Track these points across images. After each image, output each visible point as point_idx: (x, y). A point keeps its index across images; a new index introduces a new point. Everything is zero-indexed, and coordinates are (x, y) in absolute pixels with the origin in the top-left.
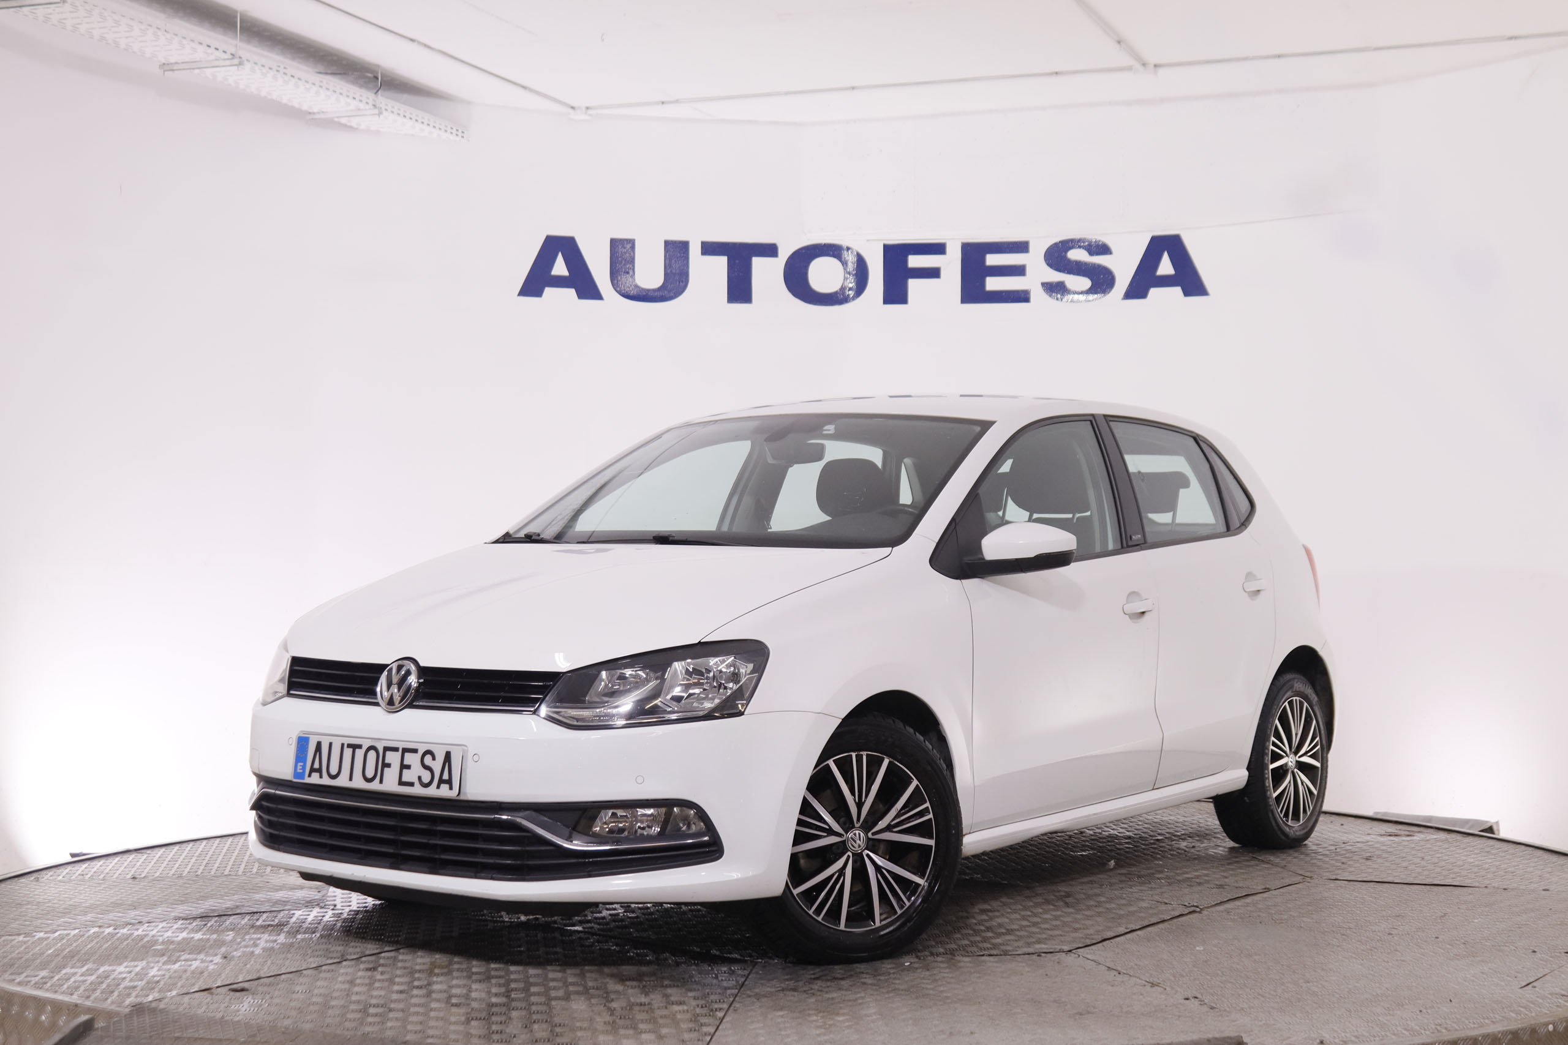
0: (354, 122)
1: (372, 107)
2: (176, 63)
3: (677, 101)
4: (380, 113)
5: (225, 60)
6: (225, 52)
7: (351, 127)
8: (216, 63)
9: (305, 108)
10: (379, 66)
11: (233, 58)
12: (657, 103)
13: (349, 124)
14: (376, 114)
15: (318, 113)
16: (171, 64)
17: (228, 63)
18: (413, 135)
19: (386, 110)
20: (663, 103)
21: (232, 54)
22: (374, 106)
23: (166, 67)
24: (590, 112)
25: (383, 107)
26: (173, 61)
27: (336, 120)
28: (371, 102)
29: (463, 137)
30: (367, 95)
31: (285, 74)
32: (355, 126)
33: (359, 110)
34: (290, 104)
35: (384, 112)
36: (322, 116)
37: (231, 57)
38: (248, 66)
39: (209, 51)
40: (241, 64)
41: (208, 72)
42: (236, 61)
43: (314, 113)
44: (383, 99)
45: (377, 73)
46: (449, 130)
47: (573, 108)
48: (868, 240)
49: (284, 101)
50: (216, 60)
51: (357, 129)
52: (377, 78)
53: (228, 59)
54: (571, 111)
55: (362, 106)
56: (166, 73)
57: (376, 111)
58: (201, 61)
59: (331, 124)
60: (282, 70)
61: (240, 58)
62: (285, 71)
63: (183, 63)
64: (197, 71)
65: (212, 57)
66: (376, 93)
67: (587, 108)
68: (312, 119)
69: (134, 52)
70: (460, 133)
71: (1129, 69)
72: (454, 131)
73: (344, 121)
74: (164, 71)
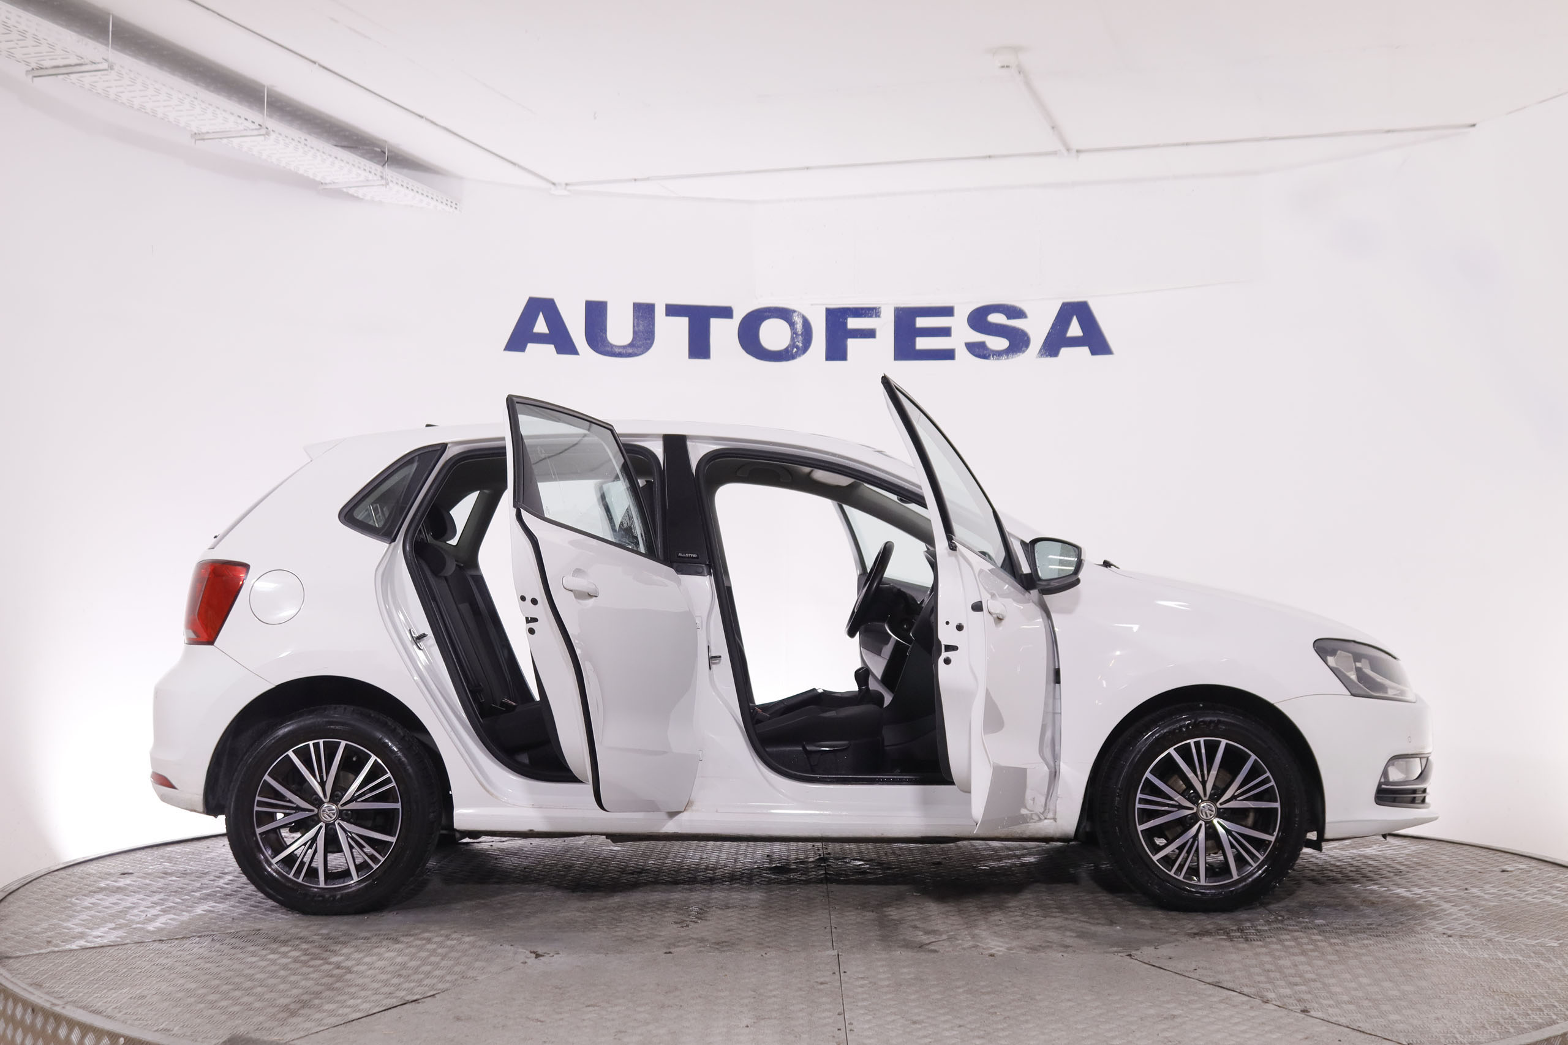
0: (360, 193)
1: (380, 178)
2: (208, 133)
3: (648, 179)
4: (387, 184)
5: (253, 130)
6: (253, 122)
7: (357, 198)
8: (245, 133)
9: (318, 179)
10: (386, 142)
11: (259, 129)
12: (630, 180)
13: (356, 195)
14: (383, 185)
15: (330, 183)
16: (203, 133)
17: (256, 132)
18: (412, 206)
19: (392, 181)
20: (635, 180)
21: (259, 125)
22: (382, 177)
23: (198, 136)
24: (569, 188)
25: (389, 179)
26: (204, 131)
27: (345, 190)
28: (379, 173)
29: (456, 208)
30: (376, 168)
31: (306, 145)
32: (361, 196)
33: (367, 180)
34: (305, 175)
35: (391, 184)
36: (333, 186)
37: (259, 127)
38: (273, 136)
39: (240, 121)
40: (268, 134)
41: (236, 141)
42: (263, 131)
43: (326, 184)
44: (389, 172)
45: (385, 148)
46: (445, 201)
47: (554, 184)
48: (812, 305)
49: (301, 172)
50: (245, 130)
51: (362, 199)
52: (385, 153)
53: (256, 129)
54: (552, 186)
55: (371, 177)
56: (197, 142)
57: (383, 182)
58: (230, 131)
59: (338, 193)
60: (303, 141)
61: (267, 128)
62: (306, 142)
63: (214, 132)
64: (225, 141)
65: (241, 127)
66: (384, 165)
67: (567, 184)
68: (324, 189)
69: (169, 121)
70: (454, 206)
71: (1055, 153)
72: (449, 203)
73: (352, 191)
74: (196, 140)
